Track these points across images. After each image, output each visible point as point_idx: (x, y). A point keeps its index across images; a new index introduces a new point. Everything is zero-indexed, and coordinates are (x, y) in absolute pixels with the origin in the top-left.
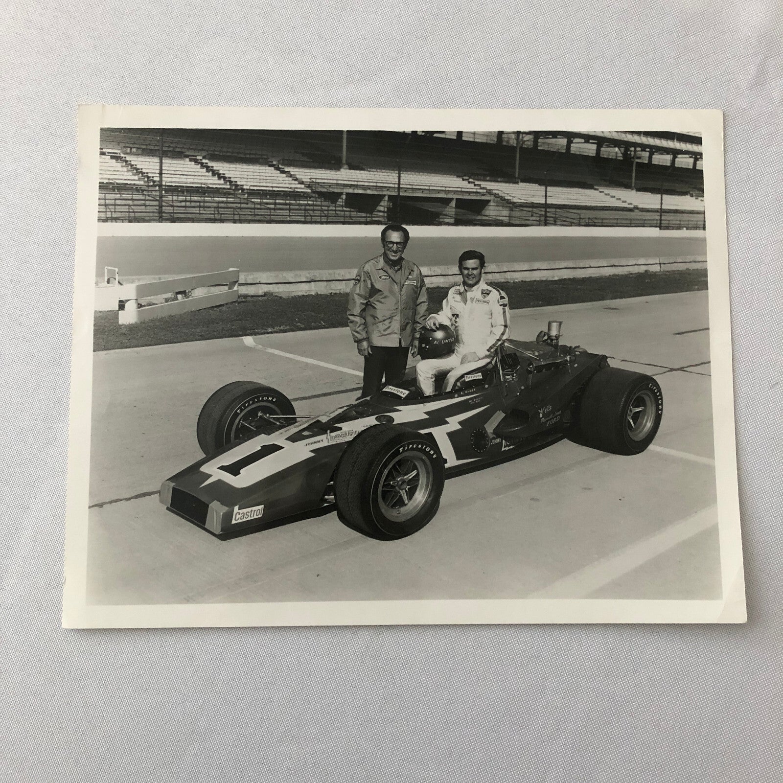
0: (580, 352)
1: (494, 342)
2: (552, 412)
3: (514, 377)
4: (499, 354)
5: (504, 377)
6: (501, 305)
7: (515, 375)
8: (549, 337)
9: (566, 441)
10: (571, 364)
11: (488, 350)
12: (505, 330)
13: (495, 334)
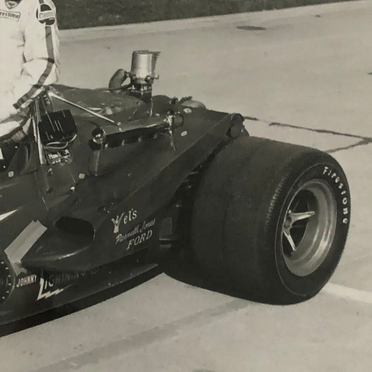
0: (191, 108)
1: (27, 89)
2: (139, 223)
3: (66, 157)
4: (37, 114)
5: (46, 156)
6: (42, 22)
7: (67, 151)
8: (134, 82)
9: (163, 277)
10: (176, 130)
11: (16, 106)
12: (49, 69)
13: (29, 75)
